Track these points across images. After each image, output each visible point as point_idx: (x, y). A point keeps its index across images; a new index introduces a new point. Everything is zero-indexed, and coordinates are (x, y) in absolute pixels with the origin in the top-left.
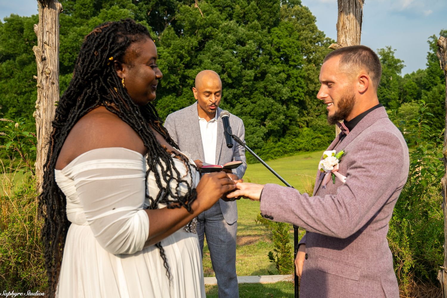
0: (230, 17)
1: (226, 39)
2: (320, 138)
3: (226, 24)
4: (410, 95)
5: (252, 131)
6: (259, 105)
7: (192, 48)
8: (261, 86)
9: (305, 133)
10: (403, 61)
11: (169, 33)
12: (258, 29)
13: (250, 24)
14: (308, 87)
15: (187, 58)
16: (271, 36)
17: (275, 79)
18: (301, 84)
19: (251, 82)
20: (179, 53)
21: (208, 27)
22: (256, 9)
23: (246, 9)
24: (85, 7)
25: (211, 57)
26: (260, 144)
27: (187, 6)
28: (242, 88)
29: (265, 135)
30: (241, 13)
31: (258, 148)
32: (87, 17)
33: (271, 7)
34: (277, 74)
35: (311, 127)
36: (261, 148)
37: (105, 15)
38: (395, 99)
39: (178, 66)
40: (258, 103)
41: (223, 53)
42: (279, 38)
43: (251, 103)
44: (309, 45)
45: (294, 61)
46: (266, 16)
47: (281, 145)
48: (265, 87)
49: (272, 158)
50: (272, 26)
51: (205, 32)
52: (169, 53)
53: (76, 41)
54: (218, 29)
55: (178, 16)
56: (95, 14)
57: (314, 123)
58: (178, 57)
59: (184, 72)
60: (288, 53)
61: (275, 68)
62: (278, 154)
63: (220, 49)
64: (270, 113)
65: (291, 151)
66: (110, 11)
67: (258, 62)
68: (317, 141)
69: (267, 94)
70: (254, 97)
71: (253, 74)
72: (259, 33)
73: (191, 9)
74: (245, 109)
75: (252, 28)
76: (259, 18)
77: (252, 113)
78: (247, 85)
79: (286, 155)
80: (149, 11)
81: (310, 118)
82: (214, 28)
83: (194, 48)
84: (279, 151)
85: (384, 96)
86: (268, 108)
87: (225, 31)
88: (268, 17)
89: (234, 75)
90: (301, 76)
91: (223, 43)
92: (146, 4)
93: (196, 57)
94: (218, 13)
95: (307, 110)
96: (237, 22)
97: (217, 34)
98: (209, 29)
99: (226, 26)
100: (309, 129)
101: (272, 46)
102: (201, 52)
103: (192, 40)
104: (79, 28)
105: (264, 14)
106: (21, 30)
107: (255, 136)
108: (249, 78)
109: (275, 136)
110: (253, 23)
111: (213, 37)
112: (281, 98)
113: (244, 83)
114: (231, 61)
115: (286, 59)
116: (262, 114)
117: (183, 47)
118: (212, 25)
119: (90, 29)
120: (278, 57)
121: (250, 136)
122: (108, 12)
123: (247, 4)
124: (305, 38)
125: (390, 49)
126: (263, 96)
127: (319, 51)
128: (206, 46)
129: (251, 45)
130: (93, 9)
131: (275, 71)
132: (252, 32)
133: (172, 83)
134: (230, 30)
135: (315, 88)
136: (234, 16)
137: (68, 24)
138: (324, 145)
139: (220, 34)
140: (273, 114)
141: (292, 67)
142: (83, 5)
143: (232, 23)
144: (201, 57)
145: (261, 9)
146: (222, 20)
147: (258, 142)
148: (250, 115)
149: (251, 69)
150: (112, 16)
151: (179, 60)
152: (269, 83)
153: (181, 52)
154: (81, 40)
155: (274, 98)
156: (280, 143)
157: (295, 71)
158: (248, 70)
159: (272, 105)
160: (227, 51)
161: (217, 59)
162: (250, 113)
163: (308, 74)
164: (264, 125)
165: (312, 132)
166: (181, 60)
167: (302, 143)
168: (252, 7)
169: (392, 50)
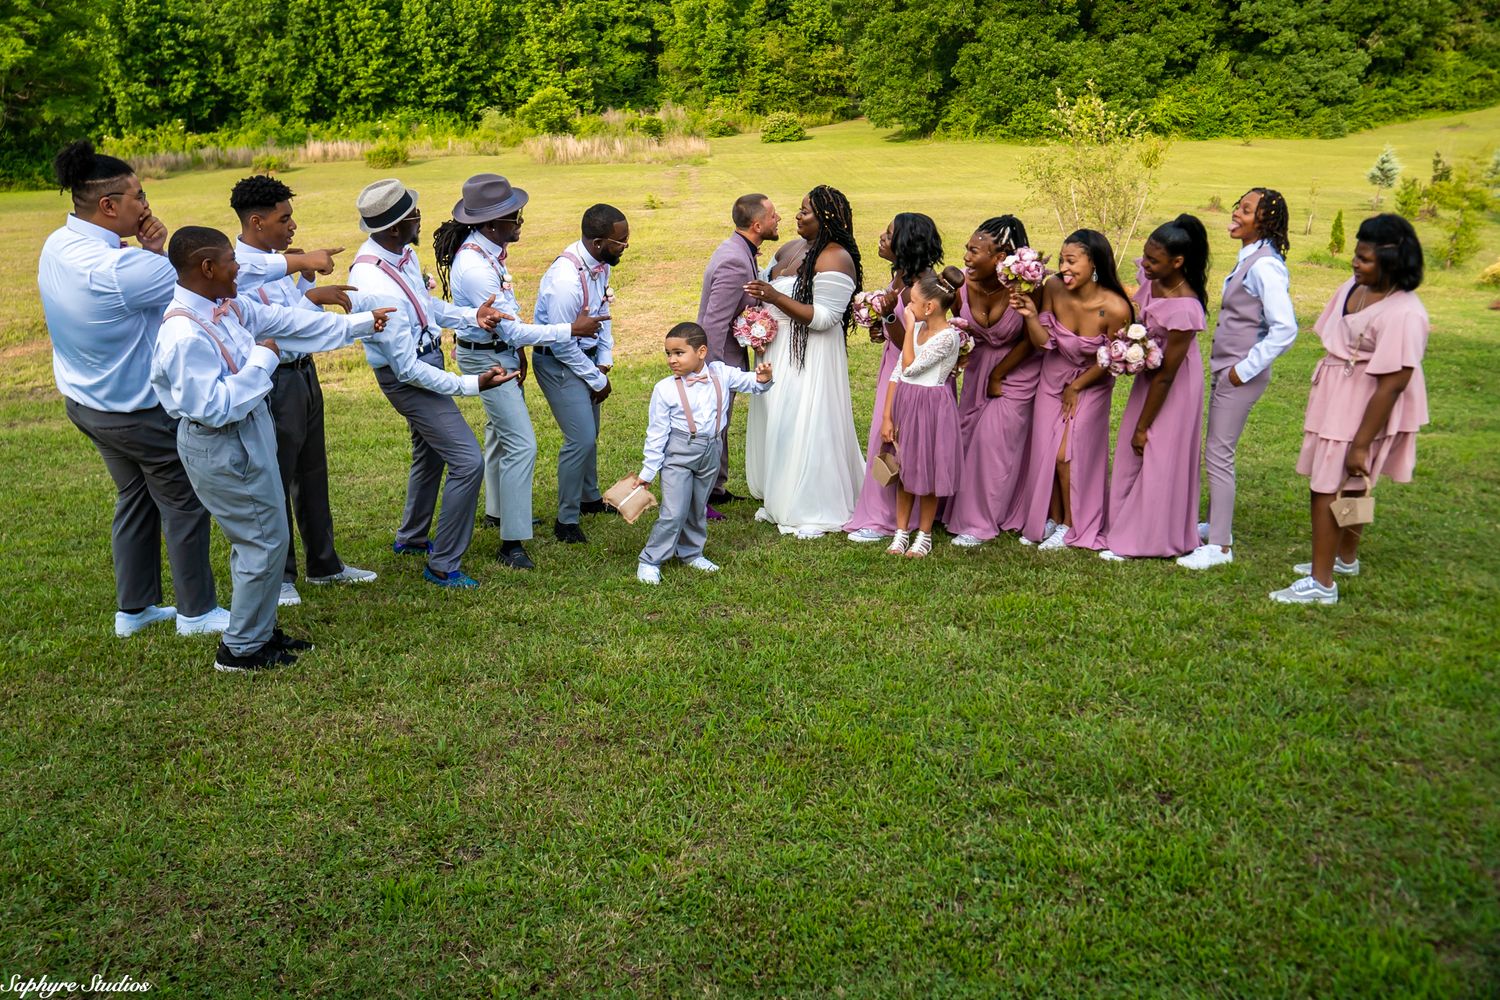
2: (1488, 77)
5: (1338, 62)
9: (1450, 65)
26: (1351, 93)
29: (1365, 69)
31: (1346, 101)
35: (1466, 49)
36: (1351, 102)
47: (1393, 97)
49: (1370, 127)
57: (1475, 39)
62: (1383, 116)
65: (1414, 109)
68: (1477, 86)
74: (1328, 8)
79: (1398, 119)
81: (1465, 29)
84: (1386, 109)
100: (1460, 54)
107: (1342, 72)
109: (1384, 73)
116: (1367, 20)
121: (1335, 73)
138: (1494, 95)
140: (1395, 20)
147: (1349, 88)
148: (1338, 23)
156: (1389, 90)
162: (1337, 18)
164: (1366, 47)
165: (1467, 63)
167: (1440, 90)
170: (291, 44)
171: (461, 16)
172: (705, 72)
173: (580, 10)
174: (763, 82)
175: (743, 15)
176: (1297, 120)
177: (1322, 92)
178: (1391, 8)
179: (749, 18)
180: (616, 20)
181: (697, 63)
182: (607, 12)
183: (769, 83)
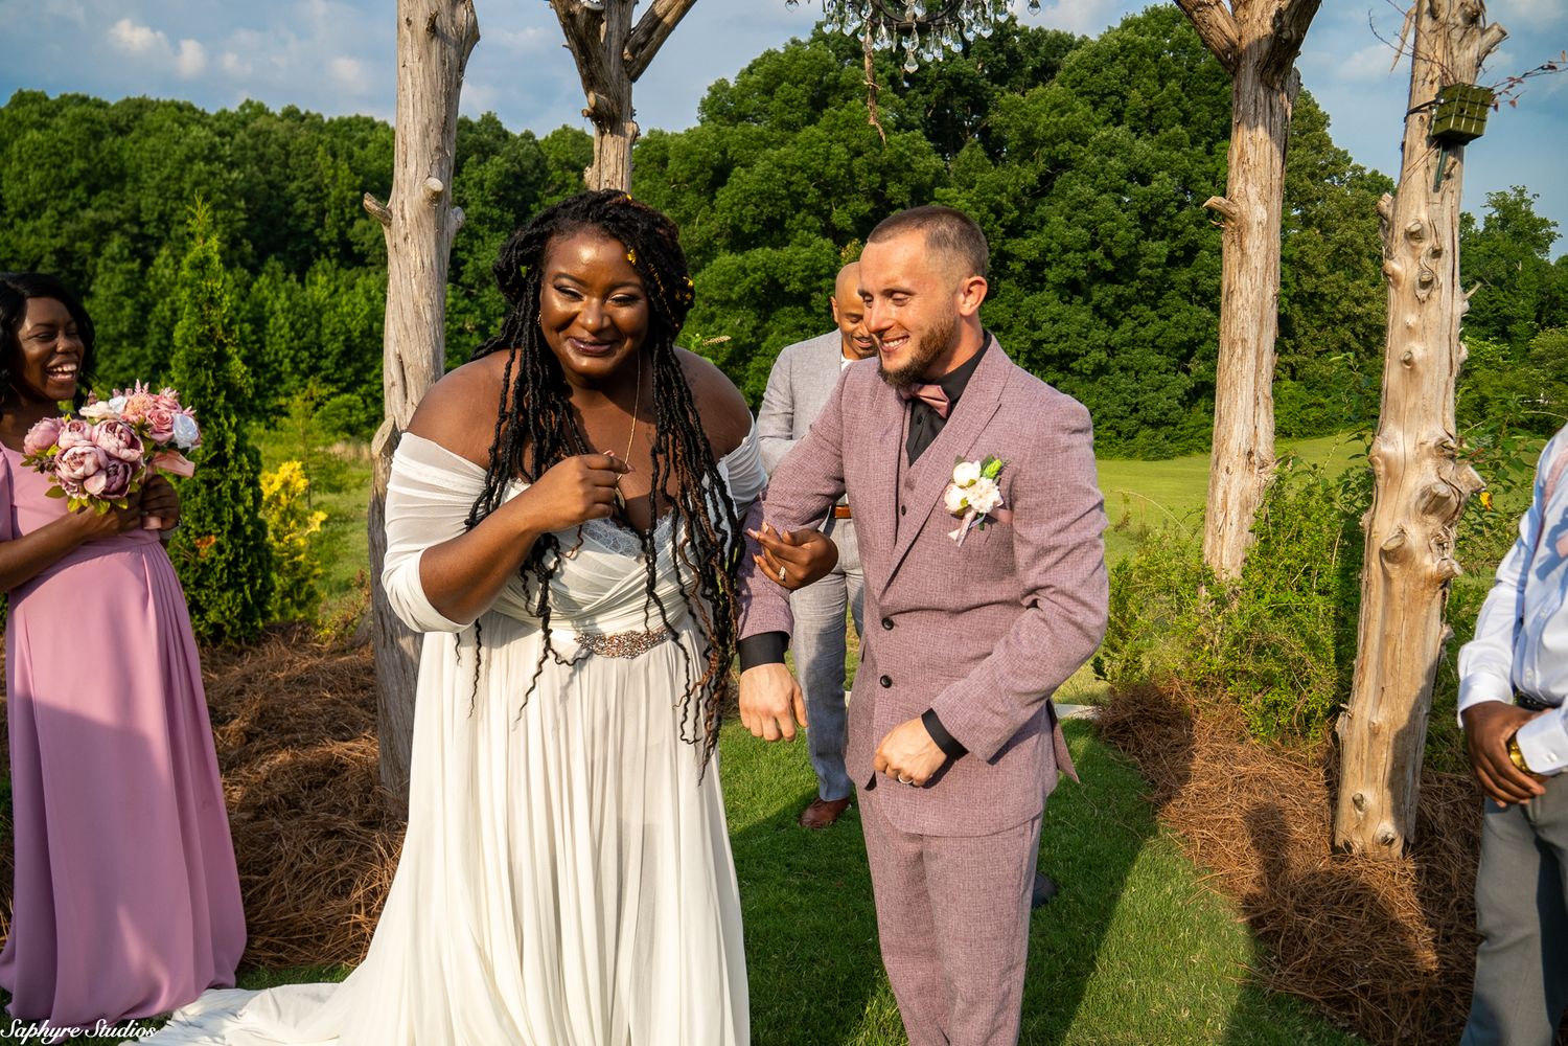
0: (1117, 118)
1: (1103, 169)
3: (1104, 134)
5: (1157, 384)
6: (1177, 323)
7: (1023, 190)
8: (1184, 278)
10: (1555, 225)
11: (971, 157)
12: (1181, 146)
13: (1163, 134)
14: (1299, 284)
15: (1011, 212)
16: (1213, 161)
19: (1160, 270)
20: (993, 201)
21: (1064, 141)
22: (1180, 99)
23: (1155, 98)
24: (792, 107)
25: (1067, 210)
26: (1173, 415)
27: (1017, 95)
28: (1137, 284)
29: (1186, 393)
30: (1144, 110)
31: (1168, 424)
32: (794, 128)
33: (1216, 93)
35: (1301, 379)
36: (1175, 425)
37: (833, 121)
38: (1526, 318)
39: (991, 231)
40: (1174, 319)
41: (1095, 202)
43: (1157, 319)
44: (1307, 182)
46: (1204, 114)
48: (1194, 282)
50: (1216, 139)
51: (1053, 153)
52: (968, 200)
53: (769, 178)
54: (1085, 146)
55: (995, 118)
56: (812, 120)
57: (1309, 370)
58: (992, 210)
59: (1004, 244)
63: (1089, 192)
64: (1202, 342)
66: (844, 111)
67: (1179, 221)
68: (1314, 413)
69: (1198, 298)
70: (1164, 305)
71: (1166, 251)
72: (1185, 153)
73: (1024, 101)
74: (1142, 332)
75: (1168, 142)
76: (1185, 120)
77: (1159, 341)
78: (1149, 277)
80: (929, 107)
81: (1298, 357)
82: (1076, 143)
83: (1028, 190)
85: (1497, 310)
86: (1197, 330)
87: (1102, 152)
88: (1208, 116)
89: (1119, 252)
91: (1096, 178)
92: (923, 94)
93: (1032, 210)
94: (1089, 108)
95: (1295, 340)
96: (1133, 129)
97: (1082, 158)
98: (1066, 146)
99: (1106, 138)
100: (1296, 384)
101: (1214, 184)
102: (1045, 199)
103: (1024, 171)
104: (776, 152)
105: (1198, 111)
106: (664, 162)
107: (1161, 395)
108: (1154, 260)
110: (1171, 131)
111: (1074, 164)
113: (1143, 271)
114: (1113, 220)
116: (1182, 344)
117: (1003, 189)
118: (1070, 136)
119: (799, 153)
121: (1152, 394)
122: (840, 114)
123: (1158, 88)
124: (1298, 166)
125: (1521, 193)
126: (1186, 302)
127: (1331, 199)
128: (1056, 184)
129: (1164, 184)
130: (808, 110)
132: (1167, 153)
134: (1113, 148)
135: (1317, 287)
136: (1126, 115)
137: (755, 144)
138: (1331, 424)
139: (1090, 158)
142: (786, 102)
143: (1121, 132)
144: (1043, 209)
145: (1191, 99)
146: (1096, 125)
147: (1170, 410)
148: (1154, 347)
149: (1162, 238)
150: (847, 121)
151: (992, 216)
152: (1202, 273)
153: (998, 198)
154: (779, 175)
155: (1214, 308)
158: (1154, 241)
159: (1208, 325)
160: (1104, 196)
161: (1082, 214)
162: (1153, 342)
163: (1301, 252)
164: (1187, 371)
165: (1303, 393)
166: (999, 217)
168: (1171, 93)
169: (1527, 196)
170: (149, 352)
171: (327, 331)
176: (1120, 441)
177: (1142, 413)
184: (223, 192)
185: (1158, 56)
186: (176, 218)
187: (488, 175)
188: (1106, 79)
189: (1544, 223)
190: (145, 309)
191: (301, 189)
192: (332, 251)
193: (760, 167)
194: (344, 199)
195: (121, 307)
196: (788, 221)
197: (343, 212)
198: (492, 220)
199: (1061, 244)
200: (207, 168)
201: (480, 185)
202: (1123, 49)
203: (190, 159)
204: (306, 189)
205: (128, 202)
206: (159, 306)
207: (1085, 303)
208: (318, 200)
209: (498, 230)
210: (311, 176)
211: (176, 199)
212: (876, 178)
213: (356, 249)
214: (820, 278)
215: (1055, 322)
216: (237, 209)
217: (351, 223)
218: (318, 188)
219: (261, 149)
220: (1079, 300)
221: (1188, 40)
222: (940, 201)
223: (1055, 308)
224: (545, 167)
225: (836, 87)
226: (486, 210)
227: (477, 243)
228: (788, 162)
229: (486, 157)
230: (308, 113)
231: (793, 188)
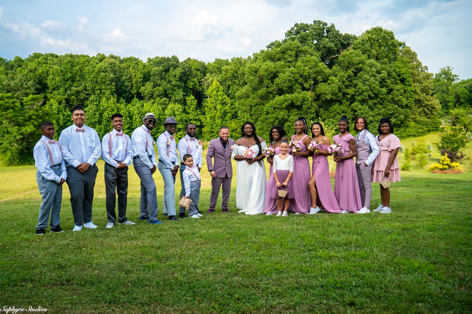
0: (369, 57)
1: (370, 71)
2: (422, 128)
3: (369, 61)
4: (463, 99)
8: (390, 97)
9: (413, 126)
10: (459, 76)
11: (336, 69)
12: (387, 64)
13: (382, 61)
17: (398, 93)
18: (412, 95)
19: (384, 96)
20: (343, 80)
22: (385, 52)
23: (379, 52)
24: (291, 57)
25: (362, 82)
28: (379, 99)
30: (376, 54)
32: (292, 62)
34: (398, 90)
35: (416, 121)
37: (303, 61)
38: (452, 101)
40: (387, 108)
41: (370, 79)
42: (399, 68)
43: (383, 108)
45: (408, 82)
48: (392, 99)
51: (357, 67)
52: (338, 80)
53: (289, 76)
54: (365, 65)
55: (341, 58)
56: (296, 60)
57: (417, 119)
58: (342, 82)
59: (345, 90)
60: (405, 77)
61: (398, 87)
63: (368, 77)
64: (395, 113)
65: (406, 136)
67: (388, 83)
68: (420, 130)
69: (393, 102)
70: (385, 104)
71: (386, 91)
72: (388, 66)
75: (383, 63)
76: (387, 57)
78: (381, 98)
81: (414, 116)
82: (363, 64)
85: (444, 99)
86: (394, 110)
87: (369, 66)
90: (411, 91)
91: (369, 73)
93: (351, 82)
97: (365, 68)
98: (361, 65)
100: (414, 123)
101: (395, 73)
105: (390, 54)
108: (383, 93)
109: (397, 127)
110: (384, 60)
111: (363, 70)
112: (401, 104)
113: (380, 96)
114: (375, 84)
115: (403, 81)
116: (390, 114)
117: (344, 77)
118: (361, 63)
120: (399, 80)
122: (304, 58)
123: (379, 49)
124: (413, 67)
125: (449, 68)
126: (390, 104)
128: (359, 75)
129: (384, 74)
130: (295, 58)
131: (398, 89)
132: (383, 66)
133: (339, 97)
134: (372, 65)
135: (419, 97)
136: (371, 56)
139: (367, 68)
140: (397, 114)
141: (407, 86)
142: (289, 56)
143: (372, 61)
144: (355, 81)
146: (366, 59)
150: (307, 61)
151: (342, 84)
152: (394, 96)
154: (292, 75)
155: (398, 105)
156: (399, 132)
157: (409, 88)
159: (397, 109)
160: (372, 78)
161: (367, 83)
162: (382, 114)
165: (417, 125)
167: (411, 132)
168: (383, 50)
169: (450, 69)
170: (103, 127)
172: (215, 133)
173: (181, 117)
174: (231, 135)
175: (225, 117)
178: (395, 111)
179: (227, 118)
180: (191, 120)
181: (213, 130)
182: (188, 117)
183: (233, 135)
184: (109, 81)
185: (377, 41)
186: (96, 88)
187: (177, 73)
188: (366, 47)
189: (456, 76)
190: (101, 114)
191: (126, 79)
192: (135, 96)
193: (287, 73)
194: (138, 81)
195: (95, 114)
196: (294, 87)
197: (137, 85)
198: (178, 86)
199: (362, 90)
200: (104, 74)
201: (175, 76)
202: (369, 39)
203: (99, 72)
204: (127, 78)
205: (83, 84)
206: (105, 114)
207: (367, 105)
208: (130, 82)
209: (180, 88)
210: (127, 75)
211: (95, 83)
212: (315, 75)
213: (142, 95)
214: (304, 101)
215: (360, 110)
216: (112, 85)
217: (139, 88)
218: (130, 78)
219: (113, 68)
220: (365, 104)
221: (386, 36)
222: (331, 80)
223: (360, 106)
224: (191, 70)
225: (301, 51)
226: (177, 83)
227: (175, 92)
228: (294, 72)
229: (175, 68)
230: (116, 56)
231: (295, 78)
